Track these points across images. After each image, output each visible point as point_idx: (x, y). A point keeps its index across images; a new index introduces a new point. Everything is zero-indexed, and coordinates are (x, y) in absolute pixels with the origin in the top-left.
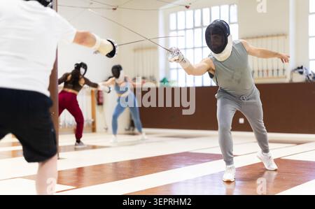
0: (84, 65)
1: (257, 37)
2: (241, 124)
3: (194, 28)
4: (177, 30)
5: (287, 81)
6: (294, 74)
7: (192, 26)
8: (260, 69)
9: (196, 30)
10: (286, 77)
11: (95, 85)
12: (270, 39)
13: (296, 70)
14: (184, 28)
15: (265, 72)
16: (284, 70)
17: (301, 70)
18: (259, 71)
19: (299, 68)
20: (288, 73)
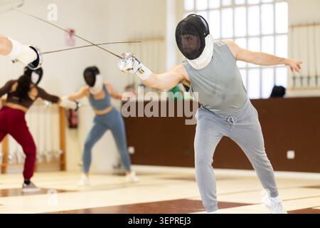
11: (55, 99)
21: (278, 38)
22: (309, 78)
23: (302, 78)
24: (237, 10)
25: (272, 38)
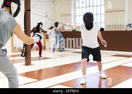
0: (41, 24)
1: (112, 12)
2: (105, 47)
3: (86, 7)
4: (79, 8)
5: (124, 30)
6: (127, 27)
7: (85, 6)
8: (113, 25)
9: (87, 8)
10: (124, 28)
11: (46, 32)
12: (117, 12)
13: (128, 25)
14: (82, 7)
15: (115, 26)
16: (123, 25)
17: (130, 26)
18: (113, 26)
19: (129, 25)
20: (125, 27)
21: (102, 15)
22: (111, 26)
23: (109, 26)
24: (90, 7)
25: (100, 15)
